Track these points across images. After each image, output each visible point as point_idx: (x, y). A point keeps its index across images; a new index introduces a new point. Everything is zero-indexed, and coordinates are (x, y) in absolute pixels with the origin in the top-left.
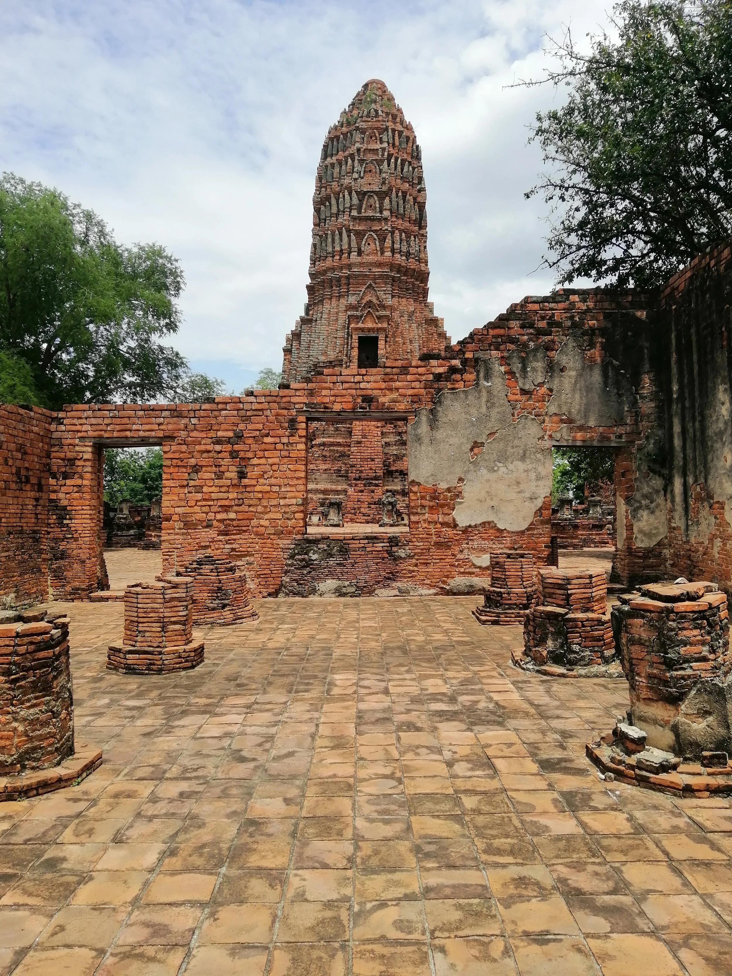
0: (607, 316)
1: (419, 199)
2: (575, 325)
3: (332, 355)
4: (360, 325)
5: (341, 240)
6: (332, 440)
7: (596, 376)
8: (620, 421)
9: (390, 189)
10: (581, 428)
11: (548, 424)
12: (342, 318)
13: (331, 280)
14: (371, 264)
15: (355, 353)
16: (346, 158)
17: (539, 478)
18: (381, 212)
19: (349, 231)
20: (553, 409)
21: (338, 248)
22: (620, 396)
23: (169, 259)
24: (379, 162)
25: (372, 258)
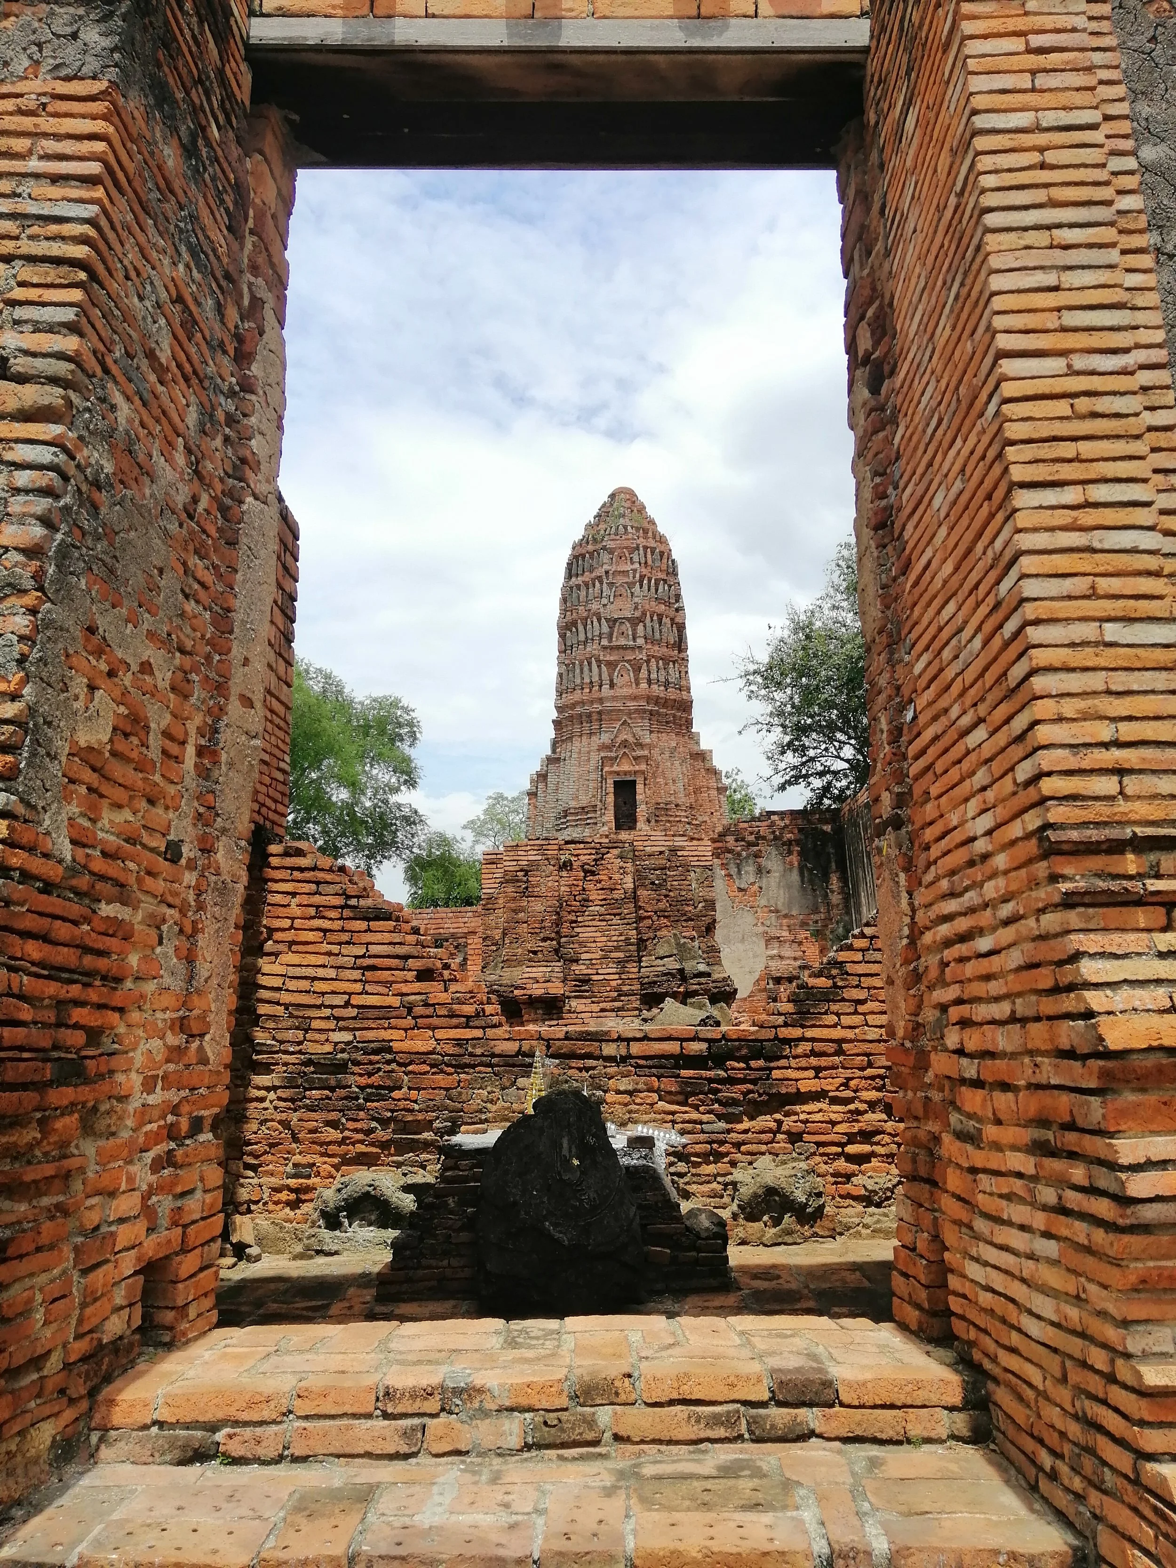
0: (801, 830)
1: (677, 620)
2: (776, 838)
3: (584, 801)
4: (615, 768)
5: (590, 671)
7: (795, 876)
8: (816, 911)
9: (644, 614)
10: (786, 916)
11: (760, 914)
12: (595, 758)
13: (581, 715)
14: (625, 697)
15: (611, 799)
16: (593, 580)
17: (755, 956)
18: (634, 639)
19: (599, 662)
20: (763, 902)
21: (587, 680)
22: (814, 890)
23: (407, 710)
24: (631, 585)
25: (626, 691)
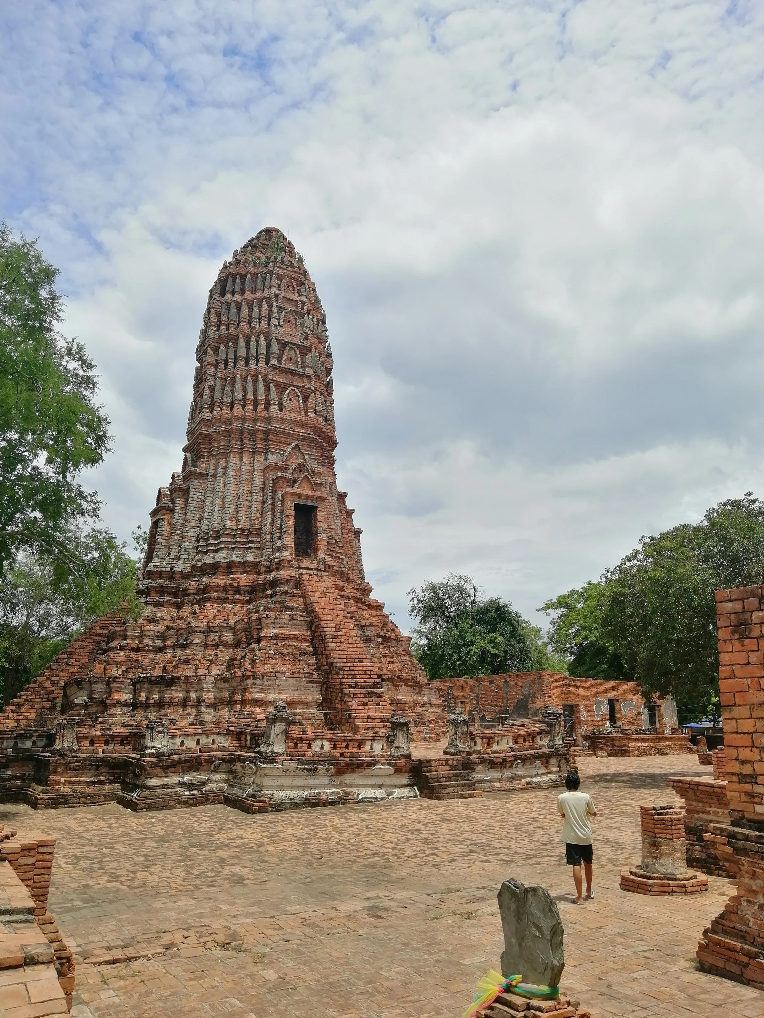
3: (244, 523)
5: (256, 389)
12: (259, 478)
13: (241, 432)
14: (294, 422)
15: (291, 522)
16: (259, 301)
18: (303, 367)
19: (267, 380)
21: (250, 397)
25: (294, 416)
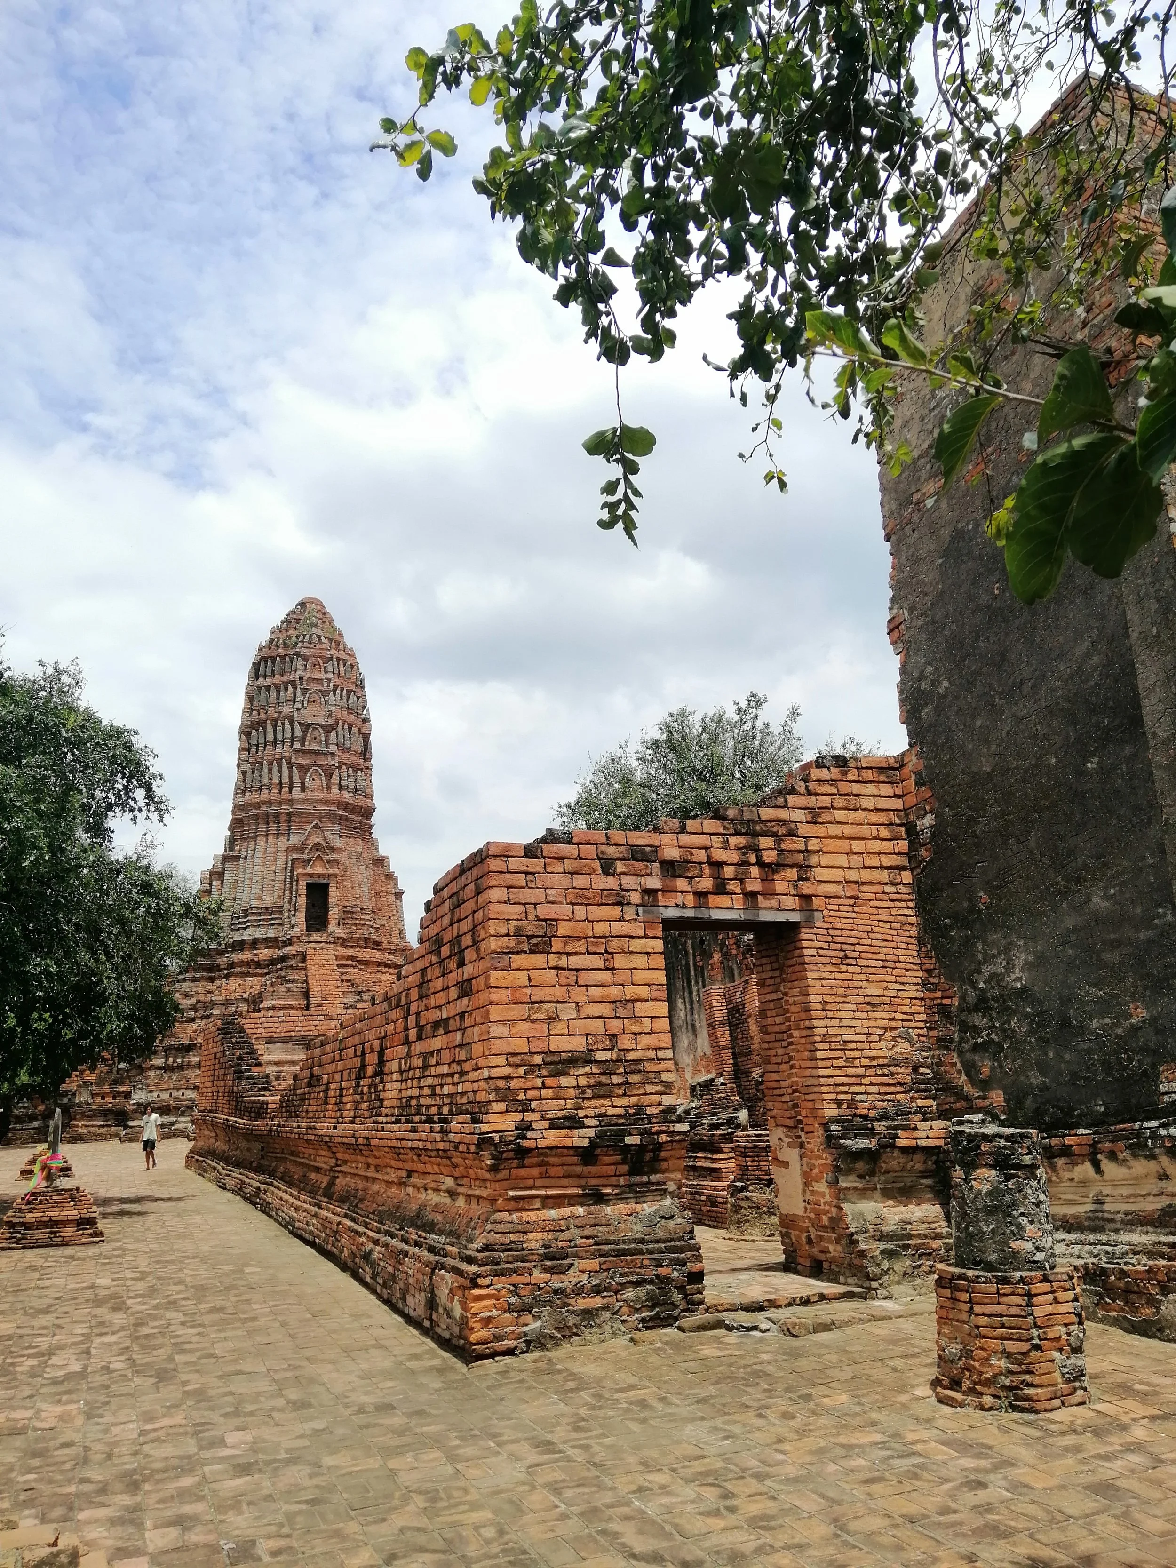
1: (363, 730)
3: (268, 901)
4: (308, 870)
5: (280, 772)
6: (282, 1002)
9: (336, 722)
12: (281, 859)
13: (267, 815)
14: (316, 801)
15: (303, 901)
16: (286, 684)
18: (327, 746)
19: (290, 764)
21: (275, 781)
24: (325, 693)
25: (317, 795)
